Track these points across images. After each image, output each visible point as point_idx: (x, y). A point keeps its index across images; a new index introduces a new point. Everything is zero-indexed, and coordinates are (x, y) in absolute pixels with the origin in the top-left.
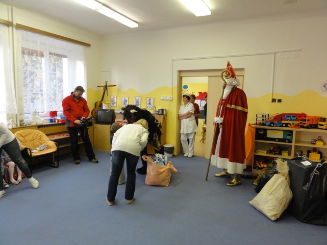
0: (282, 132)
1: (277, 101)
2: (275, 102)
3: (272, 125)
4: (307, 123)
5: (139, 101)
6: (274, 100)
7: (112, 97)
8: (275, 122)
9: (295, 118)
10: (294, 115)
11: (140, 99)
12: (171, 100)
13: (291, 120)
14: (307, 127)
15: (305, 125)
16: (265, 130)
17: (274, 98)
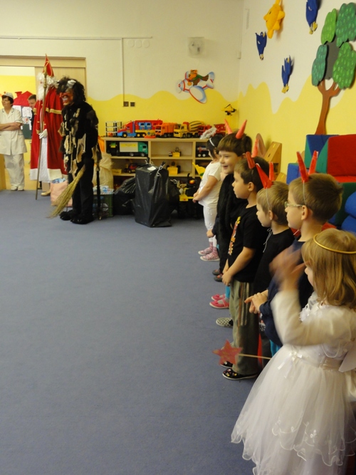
0: (136, 144)
1: (130, 104)
2: (128, 106)
3: (125, 135)
4: (162, 132)
6: (126, 104)
8: (128, 132)
9: (150, 126)
10: (149, 122)
13: (146, 128)
14: (163, 137)
15: (161, 134)
16: (118, 143)
17: (126, 101)
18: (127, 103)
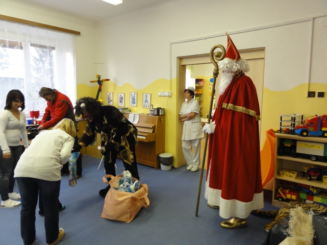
0: (322, 147)
1: (317, 95)
2: (314, 96)
3: (305, 134)
5: (136, 98)
6: (311, 94)
7: (108, 94)
8: (311, 129)
11: (136, 95)
12: (170, 96)
16: (294, 142)
17: (311, 90)
18: (314, 93)
